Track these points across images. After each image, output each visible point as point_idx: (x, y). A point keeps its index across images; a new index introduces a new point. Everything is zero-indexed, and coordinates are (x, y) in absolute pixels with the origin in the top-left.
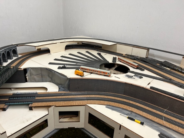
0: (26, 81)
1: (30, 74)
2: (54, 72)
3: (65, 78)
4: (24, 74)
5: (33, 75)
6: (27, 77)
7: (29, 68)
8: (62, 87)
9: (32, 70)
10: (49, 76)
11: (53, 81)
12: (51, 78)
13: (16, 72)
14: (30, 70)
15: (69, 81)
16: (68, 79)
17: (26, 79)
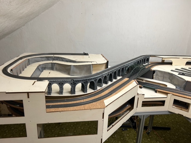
0: (153, 78)
1: (157, 74)
2: (174, 76)
3: (183, 80)
4: (152, 73)
5: (158, 76)
6: (154, 76)
7: (156, 70)
8: (179, 87)
9: (158, 72)
10: (169, 79)
11: (172, 83)
12: (171, 80)
13: (148, 71)
14: (157, 72)
15: (186, 83)
16: (186, 81)
17: (153, 77)
